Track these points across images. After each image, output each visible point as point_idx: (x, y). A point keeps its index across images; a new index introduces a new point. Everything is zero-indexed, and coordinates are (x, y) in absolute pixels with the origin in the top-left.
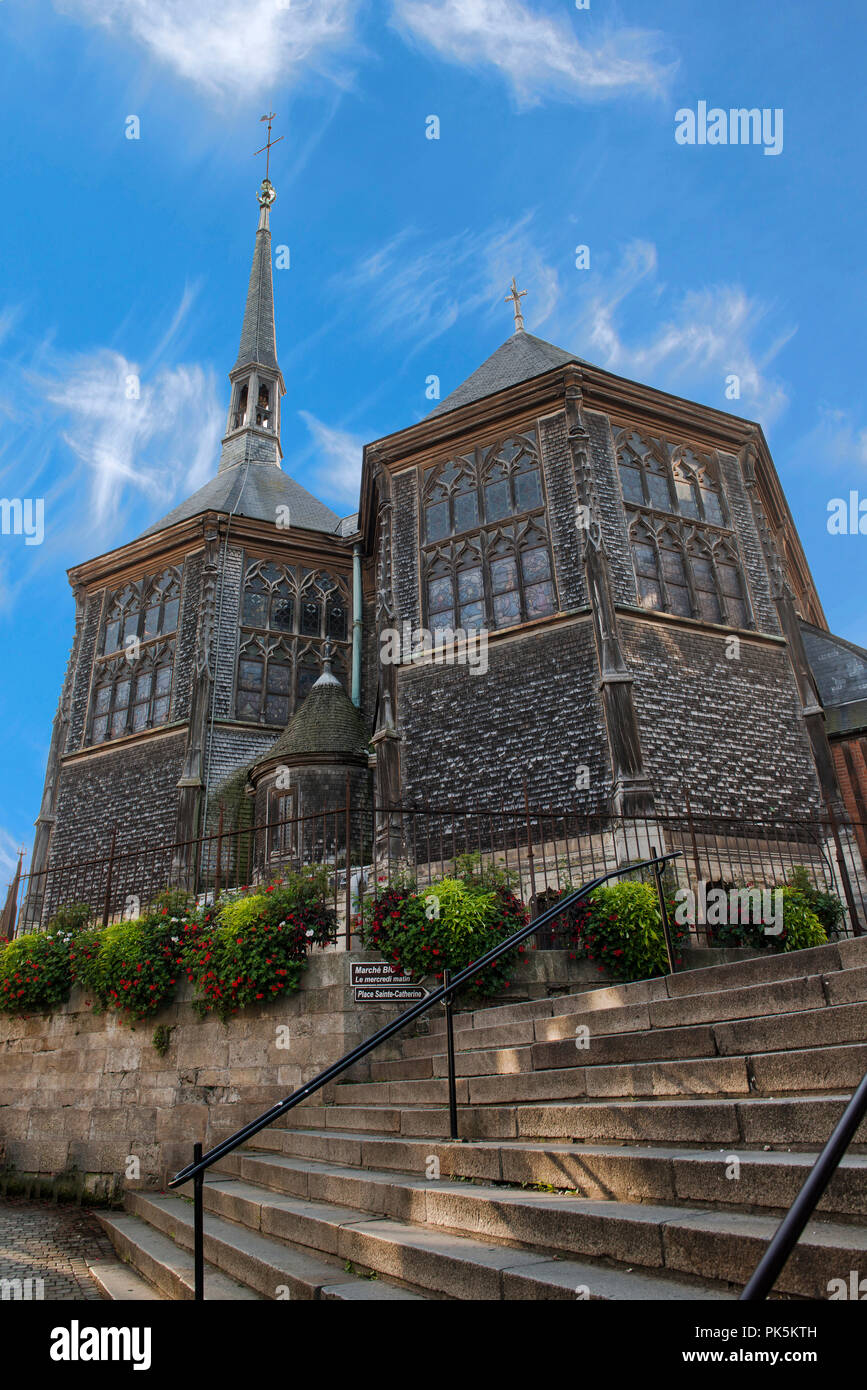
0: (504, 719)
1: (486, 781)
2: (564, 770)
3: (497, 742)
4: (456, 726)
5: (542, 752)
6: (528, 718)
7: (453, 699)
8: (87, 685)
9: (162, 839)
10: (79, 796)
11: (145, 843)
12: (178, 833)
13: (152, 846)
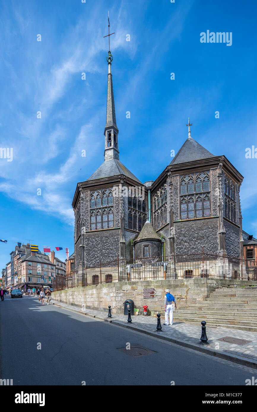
0: (198, 237)
1: (193, 248)
2: (210, 248)
3: (196, 241)
4: (187, 237)
5: (205, 244)
6: (203, 237)
7: (187, 231)
8: (88, 215)
9: (116, 253)
10: (91, 241)
11: (111, 253)
12: (121, 252)
13: (113, 254)
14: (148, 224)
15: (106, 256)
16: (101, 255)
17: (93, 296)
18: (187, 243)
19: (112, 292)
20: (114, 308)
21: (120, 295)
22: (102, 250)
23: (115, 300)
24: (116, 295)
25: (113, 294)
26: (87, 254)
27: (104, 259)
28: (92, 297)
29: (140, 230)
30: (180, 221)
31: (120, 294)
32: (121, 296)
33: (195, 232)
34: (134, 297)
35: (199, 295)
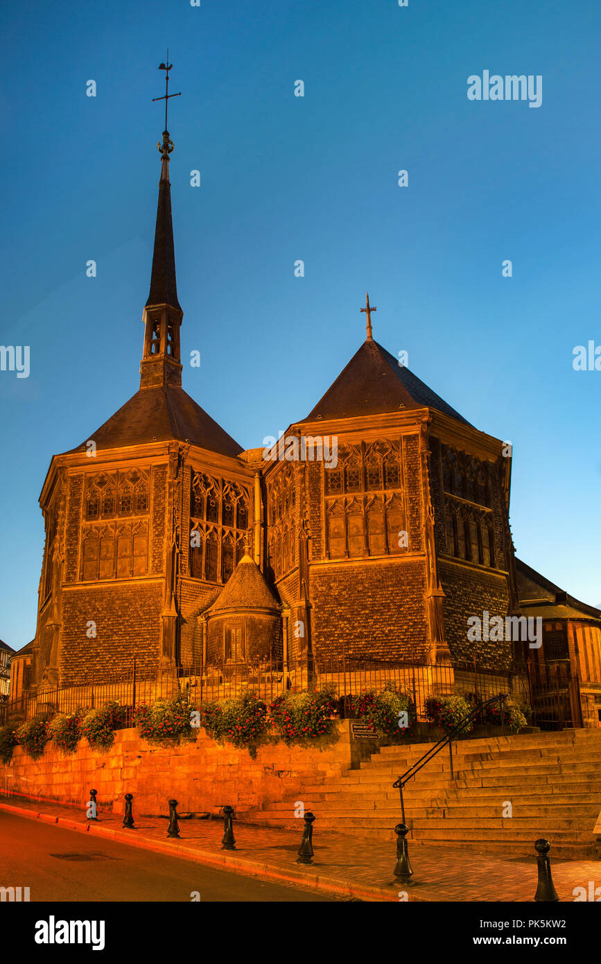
0: (373, 605)
1: (361, 636)
2: (405, 635)
3: (368, 617)
4: (345, 605)
5: (394, 625)
6: (387, 606)
7: (344, 590)
8: (77, 539)
9: (149, 645)
10: (80, 611)
11: (137, 646)
12: (164, 642)
13: (142, 648)
14: (247, 565)
15: (122, 653)
16: (108, 650)
17: (69, 769)
18: (345, 622)
19: (116, 756)
20: (117, 800)
21: (132, 764)
22: (109, 636)
23: (121, 777)
24: (124, 764)
25: (118, 763)
26: (66, 648)
27: (114, 661)
28: (67, 772)
29: (225, 581)
30: (326, 562)
31: (132, 760)
32: (136, 767)
33: (365, 593)
34: (171, 768)
35: (331, 764)
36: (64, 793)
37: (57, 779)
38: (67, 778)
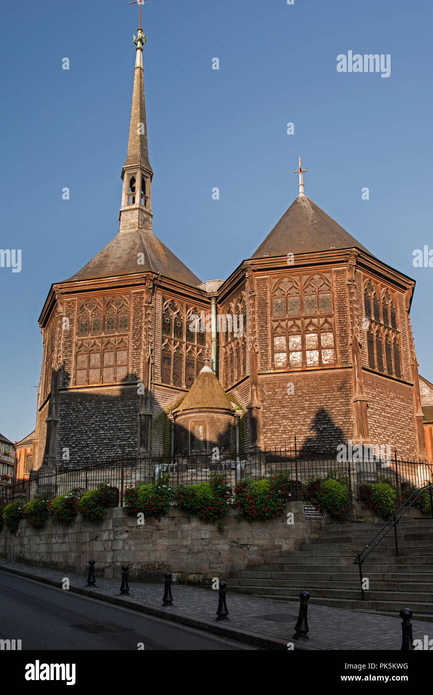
4: (287, 407)
8: (71, 351)
9: (129, 437)
10: (73, 410)
11: (119, 438)
12: (141, 436)
13: (124, 440)
14: (206, 374)
15: (107, 444)
16: (96, 442)
17: (67, 540)
18: (288, 421)
19: (107, 530)
20: (107, 567)
21: (121, 537)
22: (97, 431)
23: (112, 549)
24: (114, 537)
25: (109, 536)
26: (62, 439)
27: (101, 450)
28: (65, 542)
29: (188, 386)
30: (272, 371)
31: (121, 534)
32: (124, 540)
33: (304, 397)
34: (153, 541)
35: (286, 539)
36: (62, 560)
37: (56, 548)
38: (65, 547)
